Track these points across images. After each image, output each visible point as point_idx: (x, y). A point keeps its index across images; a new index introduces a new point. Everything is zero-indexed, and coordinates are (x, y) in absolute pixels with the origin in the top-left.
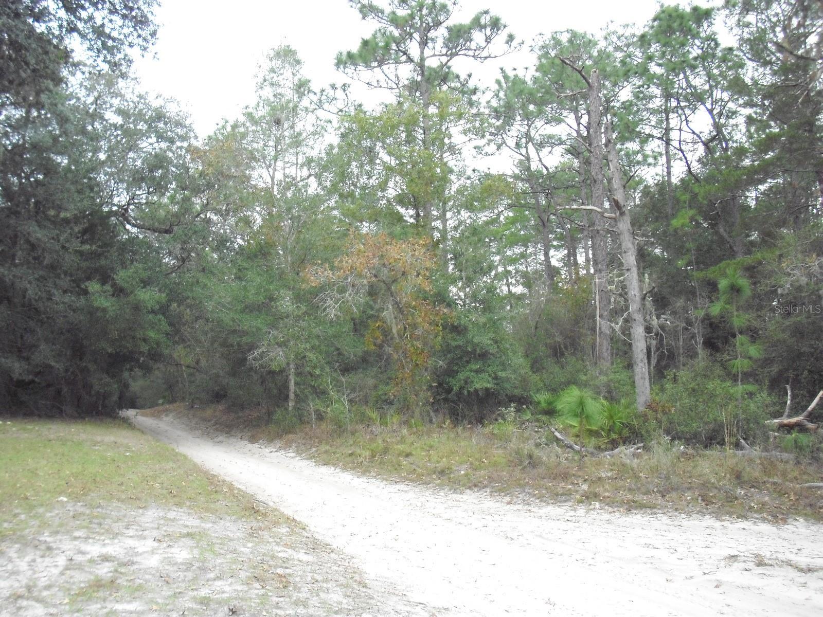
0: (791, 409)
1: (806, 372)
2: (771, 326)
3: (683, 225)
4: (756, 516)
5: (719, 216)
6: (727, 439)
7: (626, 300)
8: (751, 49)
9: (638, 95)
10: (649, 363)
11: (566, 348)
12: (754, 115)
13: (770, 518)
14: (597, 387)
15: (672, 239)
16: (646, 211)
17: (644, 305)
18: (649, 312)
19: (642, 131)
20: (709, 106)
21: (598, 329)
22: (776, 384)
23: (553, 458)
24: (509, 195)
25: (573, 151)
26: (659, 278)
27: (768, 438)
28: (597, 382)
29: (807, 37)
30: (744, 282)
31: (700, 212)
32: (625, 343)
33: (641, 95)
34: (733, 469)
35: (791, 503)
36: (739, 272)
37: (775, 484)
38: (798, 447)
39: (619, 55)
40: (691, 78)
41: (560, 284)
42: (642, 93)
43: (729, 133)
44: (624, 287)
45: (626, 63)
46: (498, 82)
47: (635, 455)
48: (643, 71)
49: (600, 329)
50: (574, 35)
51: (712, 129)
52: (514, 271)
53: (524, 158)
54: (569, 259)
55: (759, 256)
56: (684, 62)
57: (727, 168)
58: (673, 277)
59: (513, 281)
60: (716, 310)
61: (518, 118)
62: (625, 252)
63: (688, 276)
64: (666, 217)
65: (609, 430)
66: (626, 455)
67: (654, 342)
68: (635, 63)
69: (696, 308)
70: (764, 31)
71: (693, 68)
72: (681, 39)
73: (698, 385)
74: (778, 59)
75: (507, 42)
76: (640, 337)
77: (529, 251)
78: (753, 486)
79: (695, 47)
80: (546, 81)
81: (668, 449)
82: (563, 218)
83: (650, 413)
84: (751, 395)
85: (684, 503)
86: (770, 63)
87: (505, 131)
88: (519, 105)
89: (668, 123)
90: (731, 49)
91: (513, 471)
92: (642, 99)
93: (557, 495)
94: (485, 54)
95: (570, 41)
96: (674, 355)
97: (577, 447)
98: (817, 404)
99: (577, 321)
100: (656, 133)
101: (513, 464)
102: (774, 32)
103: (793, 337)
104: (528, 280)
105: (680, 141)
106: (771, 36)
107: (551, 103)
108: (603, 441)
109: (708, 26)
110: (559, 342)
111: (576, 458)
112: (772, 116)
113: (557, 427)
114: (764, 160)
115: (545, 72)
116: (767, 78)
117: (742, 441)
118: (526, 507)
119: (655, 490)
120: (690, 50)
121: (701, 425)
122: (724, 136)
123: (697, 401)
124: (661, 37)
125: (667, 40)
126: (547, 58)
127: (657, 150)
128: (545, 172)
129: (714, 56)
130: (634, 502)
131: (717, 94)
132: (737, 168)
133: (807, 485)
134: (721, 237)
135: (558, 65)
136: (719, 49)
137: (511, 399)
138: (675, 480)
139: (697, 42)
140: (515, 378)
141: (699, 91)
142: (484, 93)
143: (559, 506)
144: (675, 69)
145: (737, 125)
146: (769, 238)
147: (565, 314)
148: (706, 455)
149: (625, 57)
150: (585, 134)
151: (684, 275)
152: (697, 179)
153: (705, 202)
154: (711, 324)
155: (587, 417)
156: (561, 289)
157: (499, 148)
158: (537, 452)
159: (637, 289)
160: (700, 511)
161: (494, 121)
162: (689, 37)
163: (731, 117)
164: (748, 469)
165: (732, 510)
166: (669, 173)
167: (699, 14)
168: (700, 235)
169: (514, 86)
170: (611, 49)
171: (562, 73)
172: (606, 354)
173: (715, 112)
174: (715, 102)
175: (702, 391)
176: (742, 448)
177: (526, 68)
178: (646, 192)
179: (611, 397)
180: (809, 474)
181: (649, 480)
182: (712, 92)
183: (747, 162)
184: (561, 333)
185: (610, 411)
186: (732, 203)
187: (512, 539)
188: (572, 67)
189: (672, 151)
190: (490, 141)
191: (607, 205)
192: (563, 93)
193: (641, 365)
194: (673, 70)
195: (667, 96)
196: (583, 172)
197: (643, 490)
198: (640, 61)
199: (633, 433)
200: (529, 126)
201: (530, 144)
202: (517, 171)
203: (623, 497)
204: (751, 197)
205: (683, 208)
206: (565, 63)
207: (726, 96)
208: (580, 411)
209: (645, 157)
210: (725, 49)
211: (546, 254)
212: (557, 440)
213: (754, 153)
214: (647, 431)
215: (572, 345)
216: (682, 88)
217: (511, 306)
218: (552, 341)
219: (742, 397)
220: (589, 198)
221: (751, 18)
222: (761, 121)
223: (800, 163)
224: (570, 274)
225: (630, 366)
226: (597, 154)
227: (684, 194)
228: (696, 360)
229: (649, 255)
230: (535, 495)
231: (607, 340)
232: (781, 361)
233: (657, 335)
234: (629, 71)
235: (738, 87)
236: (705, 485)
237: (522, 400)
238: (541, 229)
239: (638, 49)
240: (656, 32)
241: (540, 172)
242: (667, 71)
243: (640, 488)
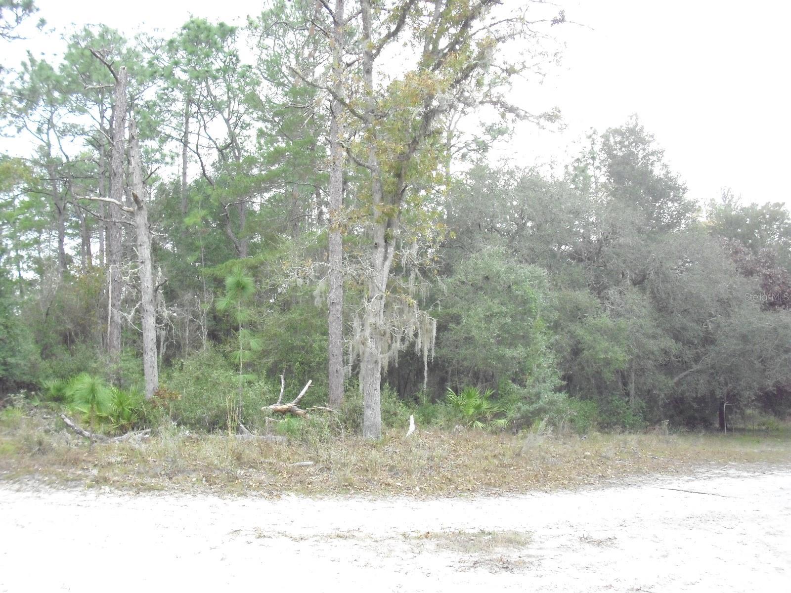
0: (284, 397)
1: (297, 364)
2: (269, 321)
3: (195, 224)
4: (254, 493)
5: (228, 218)
6: (229, 424)
7: (139, 291)
8: (268, 69)
9: (164, 97)
10: (158, 353)
11: (76, 335)
12: (265, 129)
13: (266, 495)
14: (106, 374)
15: (183, 236)
16: (160, 207)
17: (155, 297)
18: (159, 304)
19: (163, 131)
20: (226, 115)
21: (109, 318)
22: (272, 374)
23: (64, 444)
24: (27, 179)
25: (95, 143)
26: (170, 272)
27: (265, 422)
28: (106, 370)
29: (315, 67)
30: (248, 280)
31: (211, 213)
32: (134, 332)
33: (165, 97)
34: (234, 452)
35: (285, 480)
36: (245, 271)
37: (270, 464)
38: (290, 430)
39: (147, 57)
40: (212, 87)
41: (72, 272)
42: (167, 95)
43: (241, 143)
44: (138, 278)
45: (153, 64)
46: (24, 64)
47: (144, 440)
48: (168, 75)
49: (112, 318)
50: (106, 30)
51: (227, 137)
52: (26, 256)
53: (44, 144)
54: (83, 248)
55: (261, 257)
56: (207, 71)
57: (238, 174)
58: (182, 272)
59: (25, 266)
60: (222, 304)
61: (41, 103)
62: (141, 245)
63: (196, 272)
64: (179, 214)
65: (118, 416)
66: (134, 440)
67: (164, 333)
68: (162, 66)
69: (202, 302)
70: (280, 55)
71: (215, 78)
72: (206, 50)
73: (202, 374)
74: (290, 82)
75: (38, 26)
76: (150, 327)
77: (42, 238)
78: (251, 467)
79: (218, 60)
80: (74, 70)
81: (174, 434)
82: (79, 207)
83: (158, 401)
84: (250, 383)
85: (190, 484)
86: (283, 85)
87: (27, 114)
88: (44, 90)
89: (187, 127)
90: (250, 67)
91: (23, 458)
92: (166, 101)
93: (67, 480)
94: (13, 34)
95: (102, 36)
96: (180, 345)
97: (87, 433)
98: (306, 392)
99: (88, 310)
100: (174, 134)
101: (22, 451)
102: (288, 57)
103: (288, 331)
104: (41, 267)
105: (197, 145)
106: (286, 60)
107: (77, 93)
108: (112, 428)
109: (232, 43)
110: (69, 329)
111: (86, 444)
112: (281, 132)
113: (66, 414)
114: (270, 171)
115: (73, 61)
116: (279, 97)
117: (242, 425)
118: (36, 494)
119: (163, 473)
120: (214, 61)
121: (205, 411)
122: (237, 144)
123: (202, 388)
124: (188, 45)
125: (194, 49)
126: (76, 48)
127: (175, 150)
128: (64, 160)
129: (234, 70)
130: (143, 485)
131: (235, 106)
132: (247, 175)
133: (298, 464)
134: (228, 237)
135: (87, 57)
136: (239, 65)
137: (20, 386)
138: (181, 463)
139: (221, 55)
140: (25, 365)
141: (218, 100)
142: (8, 72)
143: (69, 492)
144: (199, 77)
145: (249, 137)
146: (271, 242)
147: (77, 302)
148: (209, 439)
149: (153, 59)
150: (107, 127)
151: (193, 270)
152: (210, 182)
153: (216, 204)
154: (215, 318)
155: (98, 403)
156: (74, 277)
157: (19, 130)
158: (47, 439)
159: (150, 281)
160: (204, 492)
161: (15, 102)
162: (213, 50)
163: (245, 128)
164: (247, 452)
165: (233, 489)
166: (185, 174)
167: (224, 30)
168: (210, 234)
169: (42, 71)
170: (139, 49)
171: (90, 64)
172: (116, 342)
173: (231, 122)
174: (231, 113)
175: (207, 379)
176: (242, 432)
177: (55, 55)
178: (162, 189)
179: (120, 383)
180: (299, 455)
181: (157, 463)
182: (230, 103)
183: (255, 171)
184: (72, 321)
185: (119, 397)
186: (240, 207)
187: (23, 527)
188: (102, 61)
189: (189, 153)
190: (11, 123)
191: (124, 198)
192: (90, 84)
193: (151, 353)
194: (197, 78)
195: (189, 101)
196: (103, 164)
197: (151, 473)
198: (166, 64)
199: (141, 419)
200: (52, 113)
201: (52, 131)
202: (37, 156)
203: (133, 480)
204: (257, 203)
205: (195, 207)
206: (96, 55)
207: (242, 109)
208: (92, 398)
209: (163, 156)
210: (244, 66)
211: (61, 241)
212: (68, 426)
213: (262, 164)
214: (155, 417)
215: (83, 332)
216: (203, 96)
217: (21, 292)
218: (63, 328)
219: (243, 386)
220: (108, 190)
221: (269, 41)
222: (271, 135)
223: (301, 177)
224: (83, 263)
225: (139, 354)
226: (119, 148)
227: (197, 195)
228: (200, 350)
229: (160, 249)
230: (44, 482)
231: (118, 329)
232: (276, 353)
233: (166, 325)
234: (155, 72)
235: (253, 102)
236: (209, 467)
237: (31, 387)
238: (57, 216)
239: (166, 53)
240: (184, 39)
241: (60, 160)
242: (191, 78)
243: (148, 472)
